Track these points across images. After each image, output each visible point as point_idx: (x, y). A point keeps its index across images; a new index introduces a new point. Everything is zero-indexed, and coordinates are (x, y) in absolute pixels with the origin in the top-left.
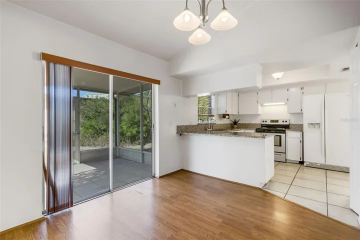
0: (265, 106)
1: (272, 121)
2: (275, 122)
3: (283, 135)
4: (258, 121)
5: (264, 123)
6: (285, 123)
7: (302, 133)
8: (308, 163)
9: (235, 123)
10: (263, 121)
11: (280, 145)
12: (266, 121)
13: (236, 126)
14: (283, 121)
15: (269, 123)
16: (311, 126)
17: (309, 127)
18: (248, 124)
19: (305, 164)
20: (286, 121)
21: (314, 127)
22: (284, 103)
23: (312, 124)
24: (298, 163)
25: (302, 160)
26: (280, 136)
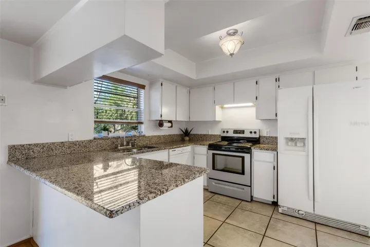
0: (225, 108)
1: (236, 132)
2: (240, 133)
3: (247, 157)
4: (217, 131)
5: (225, 135)
6: (253, 135)
7: (276, 152)
8: (286, 209)
9: (186, 133)
10: (224, 132)
11: (243, 173)
12: (227, 132)
13: (187, 138)
14: (251, 132)
15: (231, 134)
16: (290, 143)
17: (287, 143)
18: (204, 135)
19: (280, 210)
20: (255, 133)
21: (296, 145)
22: (251, 104)
23: (292, 139)
24: (271, 203)
25: (276, 200)
26: (243, 158)
